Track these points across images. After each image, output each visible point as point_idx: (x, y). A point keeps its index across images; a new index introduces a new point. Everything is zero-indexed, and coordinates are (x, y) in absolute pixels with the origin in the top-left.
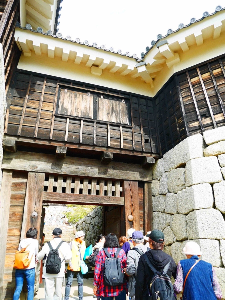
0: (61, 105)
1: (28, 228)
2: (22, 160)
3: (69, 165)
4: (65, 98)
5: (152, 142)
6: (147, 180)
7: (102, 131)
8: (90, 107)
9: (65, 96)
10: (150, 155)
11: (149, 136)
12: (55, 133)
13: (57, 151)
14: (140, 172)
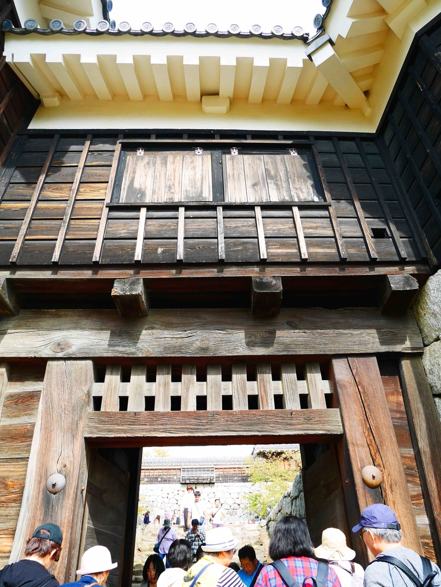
0: (127, 183)
1: (33, 526)
2: (31, 332)
3: (159, 331)
4: (138, 168)
5: (397, 234)
6: (405, 349)
7: (241, 225)
8: (203, 177)
9: (139, 164)
10: (397, 268)
11: (383, 219)
12: (109, 246)
13: (116, 290)
14: (378, 329)
